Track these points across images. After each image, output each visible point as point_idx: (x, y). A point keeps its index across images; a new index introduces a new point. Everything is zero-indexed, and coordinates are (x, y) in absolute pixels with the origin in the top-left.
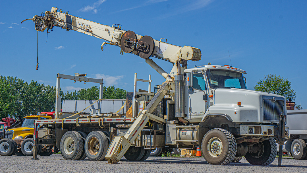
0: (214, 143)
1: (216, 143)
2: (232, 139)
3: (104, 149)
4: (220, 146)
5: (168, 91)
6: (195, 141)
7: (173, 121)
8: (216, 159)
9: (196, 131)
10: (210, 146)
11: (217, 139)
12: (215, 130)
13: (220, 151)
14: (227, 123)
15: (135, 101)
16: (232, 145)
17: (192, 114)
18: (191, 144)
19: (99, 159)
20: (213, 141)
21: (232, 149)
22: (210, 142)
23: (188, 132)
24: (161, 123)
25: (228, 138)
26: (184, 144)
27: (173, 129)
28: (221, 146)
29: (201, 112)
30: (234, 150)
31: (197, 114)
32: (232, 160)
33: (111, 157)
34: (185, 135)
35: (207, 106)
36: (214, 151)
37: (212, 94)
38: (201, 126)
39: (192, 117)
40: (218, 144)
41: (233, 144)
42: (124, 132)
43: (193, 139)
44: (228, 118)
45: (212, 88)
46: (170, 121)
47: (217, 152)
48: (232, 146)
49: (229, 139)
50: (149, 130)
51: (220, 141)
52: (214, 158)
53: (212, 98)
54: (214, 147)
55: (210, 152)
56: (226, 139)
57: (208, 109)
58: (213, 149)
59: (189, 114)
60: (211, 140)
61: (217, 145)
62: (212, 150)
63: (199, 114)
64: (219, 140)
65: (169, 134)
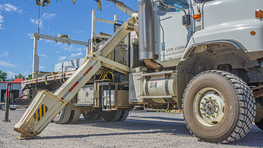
0: (205, 99)
1: (210, 98)
2: (245, 89)
3: (65, 110)
4: (219, 104)
5: (130, 24)
6: (171, 96)
7: (139, 68)
8: (212, 130)
9: (173, 80)
10: (199, 105)
11: (212, 90)
12: (207, 73)
13: (219, 115)
14: (228, 63)
15: (93, 46)
16: (246, 101)
17: (165, 52)
18: (164, 102)
19: (61, 122)
20: (203, 96)
21: (246, 110)
22: (198, 96)
23: (159, 81)
24: (125, 73)
25: (237, 88)
26: (155, 102)
27: (138, 80)
28: (221, 105)
29: (181, 48)
30: (251, 112)
31: (174, 51)
32: (245, 133)
33: (19, 128)
34: (155, 88)
35: (191, 33)
36: (207, 115)
37: (199, 11)
38: (181, 70)
39: (167, 58)
40: (215, 101)
41: (248, 101)
42: (84, 89)
43: (168, 93)
44: (235, 45)
45: (198, 3)
46: (136, 68)
47: (213, 116)
48: (246, 103)
49: (239, 90)
50: (107, 83)
51: (219, 95)
52: (208, 130)
53: (199, 19)
54: (206, 108)
55: (198, 117)
56: (232, 90)
57: (192, 38)
58: (205, 110)
59: (162, 53)
60: (200, 94)
61: (212, 103)
62: (202, 112)
63: (177, 51)
64: (216, 93)
65: (133, 88)
